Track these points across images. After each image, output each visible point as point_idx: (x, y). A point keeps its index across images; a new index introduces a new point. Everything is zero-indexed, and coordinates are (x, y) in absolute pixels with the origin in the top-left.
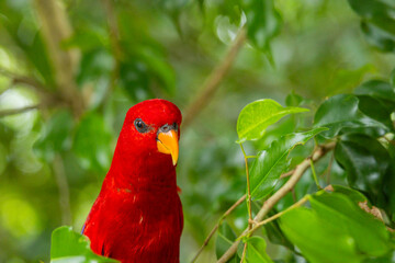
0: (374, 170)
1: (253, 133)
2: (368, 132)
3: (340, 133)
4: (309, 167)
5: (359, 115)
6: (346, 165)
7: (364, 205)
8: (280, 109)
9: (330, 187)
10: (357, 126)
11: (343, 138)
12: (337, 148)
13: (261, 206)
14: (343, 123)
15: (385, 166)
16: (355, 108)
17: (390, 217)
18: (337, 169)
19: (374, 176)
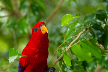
0: (100, 34)
1: (65, 23)
2: (98, 24)
3: (91, 24)
4: (82, 34)
5: (96, 19)
6: (92, 33)
7: (97, 44)
8: (72, 17)
9: (88, 39)
10: (95, 22)
11: (92, 25)
12: (90, 28)
13: (69, 44)
14: (91, 21)
15: (103, 33)
16: (95, 17)
17: (105, 47)
18: (90, 34)
19: (100, 36)
